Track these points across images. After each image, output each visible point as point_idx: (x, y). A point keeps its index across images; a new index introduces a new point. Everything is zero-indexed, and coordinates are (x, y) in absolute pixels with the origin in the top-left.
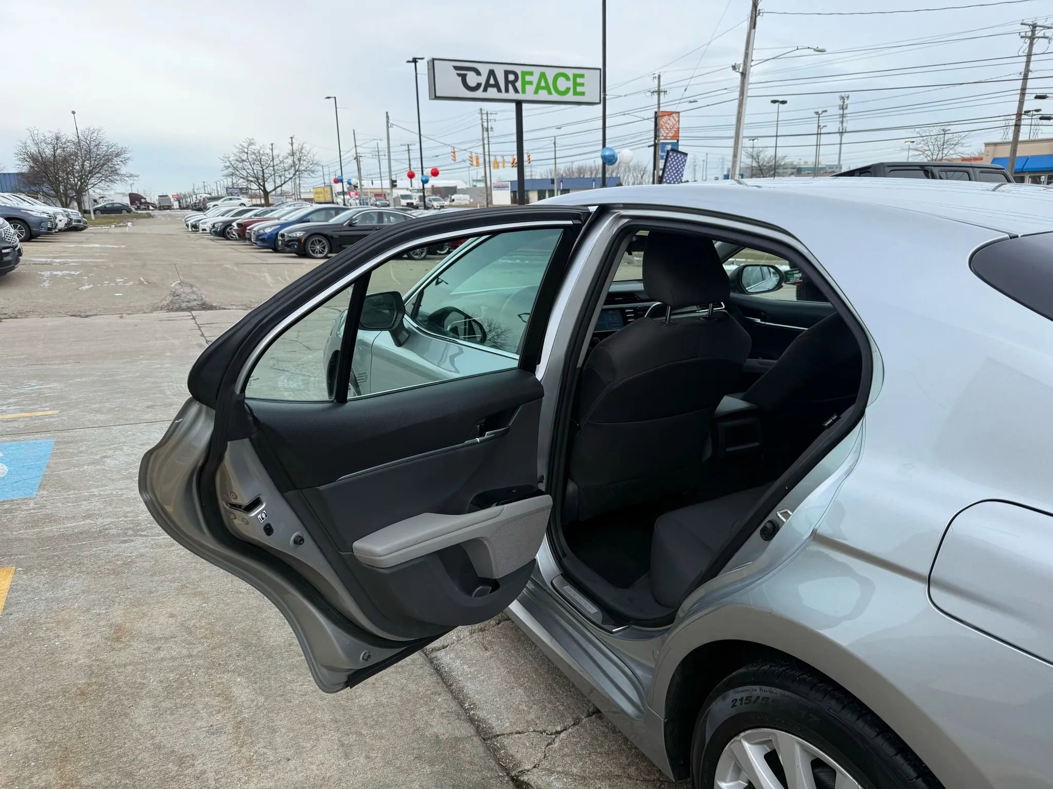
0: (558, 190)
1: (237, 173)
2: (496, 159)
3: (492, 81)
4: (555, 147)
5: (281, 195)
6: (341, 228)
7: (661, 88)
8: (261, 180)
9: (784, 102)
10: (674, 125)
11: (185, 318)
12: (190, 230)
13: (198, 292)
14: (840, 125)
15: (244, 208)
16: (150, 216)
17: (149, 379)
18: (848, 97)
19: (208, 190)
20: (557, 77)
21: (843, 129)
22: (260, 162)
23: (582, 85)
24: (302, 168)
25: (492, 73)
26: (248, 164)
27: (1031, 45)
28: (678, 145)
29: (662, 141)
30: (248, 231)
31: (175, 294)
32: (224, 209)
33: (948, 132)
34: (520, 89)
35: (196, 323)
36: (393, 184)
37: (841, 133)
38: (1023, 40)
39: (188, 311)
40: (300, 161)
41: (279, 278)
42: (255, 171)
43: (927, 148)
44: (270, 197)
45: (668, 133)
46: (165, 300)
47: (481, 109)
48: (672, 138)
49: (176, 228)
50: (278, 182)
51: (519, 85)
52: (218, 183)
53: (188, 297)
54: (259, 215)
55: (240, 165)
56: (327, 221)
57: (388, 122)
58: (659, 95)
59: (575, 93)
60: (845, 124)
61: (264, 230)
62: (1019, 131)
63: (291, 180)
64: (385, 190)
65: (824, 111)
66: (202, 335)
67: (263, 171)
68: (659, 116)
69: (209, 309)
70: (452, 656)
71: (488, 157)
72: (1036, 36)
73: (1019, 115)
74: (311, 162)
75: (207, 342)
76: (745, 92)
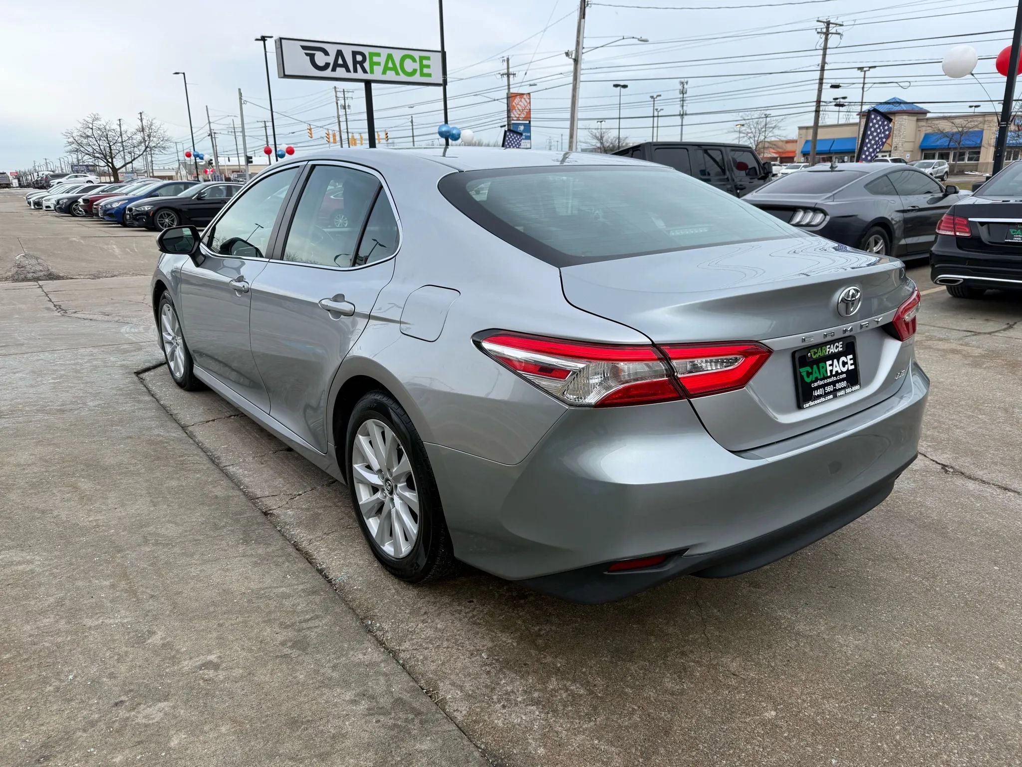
1: (82, 149)
2: (353, 136)
3: (340, 61)
4: (412, 125)
5: (132, 172)
6: (189, 201)
7: (510, 70)
8: (108, 157)
9: (625, 86)
10: (526, 107)
11: (31, 287)
12: (33, 207)
13: (44, 264)
14: (681, 109)
15: (92, 184)
18: (687, 83)
19: (51, 167)
20: (403, 59)
21: (683, 112)
22: (107, 138)
23: (428, 67)
24: (152, 144)
25: (339, 53)
26: (94, 140)
27: (826, 40)
28: (530, 126)
29: (513, 122)
30: (95, 207)
31: (19, 266)
32: (69, 186)
33: (769, 116)
34: (368, 69)
35: (43, 291)
36: (249, 160)
37: (682, 115)
38: (819, 35)
39: (35, 281)
40: (149, 138)
41: (127, 250)
42: (101, 147)
43: (750, 131)
44: (119, 174)
45: (520, 115)
46: (10, 271)
47: (335, 88)
48: (525, 119)
49: (19, 206)
50: (128, 159)
51: (367, 65)
52: (62, 160)
53: (34, 268)
54: (107, 191)
55: (85, 141)
56: (176, 195)
57: (241, 99)
58: (508, 77)
59: (422, 74)
60: (684, 108)
61: (111, 205)
62: (819, 116)
63: (141, 157)
64: (241, 167)
65: (660, 96)
66: (50, 300)
67: (110, 147)
68: (510, 97)
69: (55, 279)
70: (238, 468)
71: (346, 134)
72: (830, 32)
73: (819, 102)
74: (162, 139)
75: (55, 306)
76: (578, 77)
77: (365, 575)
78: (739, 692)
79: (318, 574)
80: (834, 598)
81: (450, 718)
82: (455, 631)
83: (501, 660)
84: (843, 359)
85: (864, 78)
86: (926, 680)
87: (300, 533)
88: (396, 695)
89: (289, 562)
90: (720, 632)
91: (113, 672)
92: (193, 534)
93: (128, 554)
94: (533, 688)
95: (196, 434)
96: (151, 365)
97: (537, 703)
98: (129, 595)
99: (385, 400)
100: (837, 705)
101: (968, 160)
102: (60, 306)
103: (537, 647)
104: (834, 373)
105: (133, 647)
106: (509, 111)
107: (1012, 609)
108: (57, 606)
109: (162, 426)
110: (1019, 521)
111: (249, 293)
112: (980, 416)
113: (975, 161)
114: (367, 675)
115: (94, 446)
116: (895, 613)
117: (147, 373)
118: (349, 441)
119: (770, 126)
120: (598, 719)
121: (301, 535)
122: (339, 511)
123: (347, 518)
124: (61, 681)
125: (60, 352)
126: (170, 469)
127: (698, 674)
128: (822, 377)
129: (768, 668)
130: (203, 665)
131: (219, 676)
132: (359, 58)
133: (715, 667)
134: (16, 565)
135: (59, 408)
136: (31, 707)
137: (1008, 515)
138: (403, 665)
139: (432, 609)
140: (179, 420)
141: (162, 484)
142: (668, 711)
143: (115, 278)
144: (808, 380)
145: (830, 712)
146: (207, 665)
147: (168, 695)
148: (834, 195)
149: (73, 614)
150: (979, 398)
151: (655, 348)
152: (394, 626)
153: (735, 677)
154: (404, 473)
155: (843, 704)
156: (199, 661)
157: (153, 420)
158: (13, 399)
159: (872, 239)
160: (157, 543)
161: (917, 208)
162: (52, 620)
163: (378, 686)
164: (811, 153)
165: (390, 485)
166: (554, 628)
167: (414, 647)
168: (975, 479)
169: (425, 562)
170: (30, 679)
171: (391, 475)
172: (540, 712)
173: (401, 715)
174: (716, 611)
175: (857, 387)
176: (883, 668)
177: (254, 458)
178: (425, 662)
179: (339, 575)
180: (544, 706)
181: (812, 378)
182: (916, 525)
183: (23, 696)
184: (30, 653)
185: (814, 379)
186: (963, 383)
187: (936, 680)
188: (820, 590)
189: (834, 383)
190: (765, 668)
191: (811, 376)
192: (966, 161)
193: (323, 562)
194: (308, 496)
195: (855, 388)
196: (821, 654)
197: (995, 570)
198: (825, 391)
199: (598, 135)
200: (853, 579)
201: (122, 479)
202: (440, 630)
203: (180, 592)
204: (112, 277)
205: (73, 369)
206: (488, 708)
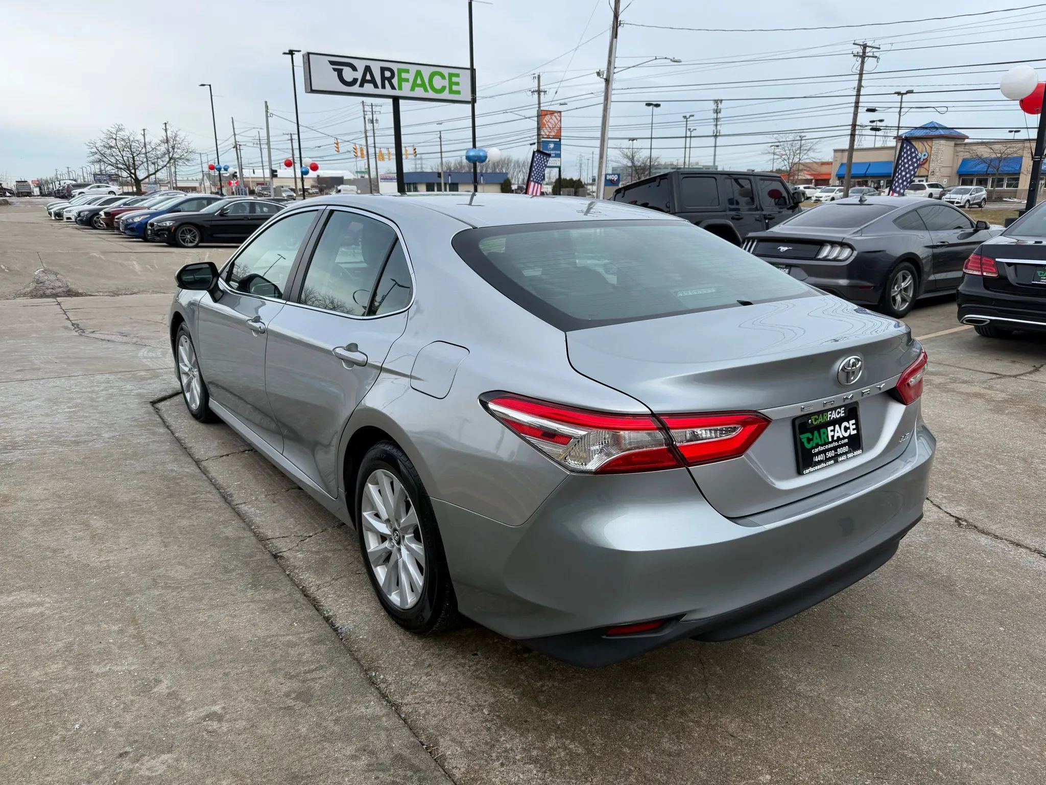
0: (445, 184)
1: (105, 159)
2: (380, 151)
3: (368, 77)
4: (441, 141)
5: (155, 183)
6: (212, 217)
7: (541, 88)
8: (131, 167)
9: (658, 106)
10: (556, 124)
11: (50, 304)
12: (53, 218)
13: (63, 280)
14: (715, 129)
15: (113, 196)
16: (7, 203)
17: (16, 353)
19: (73, 176)
20: (432, 75)
21: (717, 132)
22: (131, 149)
23: (457, 84)
24: (176, 156)
25: (368, 69)
26: (117, 151)
27: (863, 63)
28: (560, 144)
29: (543, 140)
30: (116, 220)
31: (38, 282)
32: (90, 198)
33: (804, 138)
34: (396, 85)
35: (61, 308)
36: (274, 174)
37: (716, 136)
38: (855, 58)
39: (53, 298)
40: (174, 149)
41: (148, 266)
42: (125, 158)
43: (784, 153)
44: (142, 185)
45: (550, 132)
46: (29, 287)
47: (363, 102)
48: (555, 137)
49: (39, 217)
50: (152, 169)
51: (395, 81)
52: (84, 169)
53: (52, 284)
54: (128, 204)
55: (108, 152)
56: (198, 211)
57: (267, 112)
58: (539, 94)
59: (451, 92)
60: (718, 127)
61: (133, 220)
62: (854, 140)
63: (165, 168)
64: (266, 180)
65: (693, 116)
66: (68, 319)
67: (133, 158)
68: (541, 115)
69: (75, 296)
70: (250, 506)
71: (373, 149)
72: (867, 55)
73: (854, 125)
74: (186, 151)
75: (73, 325)
76: (609, 97)
77: (371, 623)
78: (735, 755)
79: (325, 622)
80: (837, 657)
81: (449, 775)
82: (458, 685)
83: (502, 716)
84: (845, 424)
85: (901, 102)
86: (922, 746)
87: (308, 577)
88: (396, 751)
89: (296, 609)
90: (721, 691)
91: (118, 722)
92: (202, 577)
93: (137, 598)
94: (532, 746)
95: (210, 469)
96: (168, 394)
97: (535, 761)
98: (137, 641)
99: (394, 451)
100: (832, 770)
101: (1007, 187)
102: (78, 325)
103: (538, 704)
104: (835, 438)
105: (139, 695)
106: (539, 129)
107: (1014, 672)
108: (66, 651)
109: (176, 460)
110: (1028, 579)
111: (265, 335)
112: (998, 466)
113: (1014, 187)
114: (369, 730)
115: (107, 482)
116: (897, 674)
117: (163, 403)
118: (359, 489)
119: (805, 148)
120: (595, 780)
121: (309, 579)
122: (348, 555)
123: (356, 562)
124: (68, 730)
125: (76, 378)
126: (183, 507)
127: (696, 735)
128: (823, 442)
129: (766, 729)
130: (207, 716)
131: (223, 728)
132: (388, 74)
133: (713, 728)
134: (27, 607)
135: (74, 439)
136: (37, 757)
137: (1019, 572)
138: (404, 720)
139: (436, 662)
140: (193, 454)
141: (173, 523)
142: (665, 772)
143: (134, 295)
144: (808, 446)
145: (824, 777)
146: (211, 716)
147: (172, 747)
148: (862, 229)
149: (81, 660)
150: (999, 447)
151: (654, 418)
152: (397, 678)
153: (733, 738)
154: (412, 524)
155: (838, 769)
156: (203, 712)
157: (167, 454)
158: (28, 429)
159: (900, 275)
160: (167, 586)
161: (946, 243)
162: (60, 666)
163: (378, 741)
164: (846, 177)
165: (397, 535)
166: (556, 684)
167: (416, 701)
168: (988, 534)
169: (430, 615)
170: (37, 727)
171: (399, 525)
172: (537, 771)
173: (400, 772)
174: (718, 668)
175: (859, 452)
176: (881, 732)
177: (266, 496)
178: (426, 717)
179: (345, 623)
180: (541, 764)
181: (813, 444)
182: (925, 581)
183: (29, 745)
184: (38, 701)
185: (814, 445)
186: (983, 429)
187: (932, 746)
188: (824, 648)
189: (835, 449)
190: (762, 730)
191: (811, 442)
192: (1005, 187)
193: (330, 610)
194: (318, 538)
195: (856, 453)
196: (819, 716)
197: (1000, 631)
198: (826, 456)
199: (629, 154)
200: (858, 637)
201: (134, 517)
202: (443, 684)
203: (188, 639)
204: (131, 294)
205: (89, 397)
206: (486, 765)
